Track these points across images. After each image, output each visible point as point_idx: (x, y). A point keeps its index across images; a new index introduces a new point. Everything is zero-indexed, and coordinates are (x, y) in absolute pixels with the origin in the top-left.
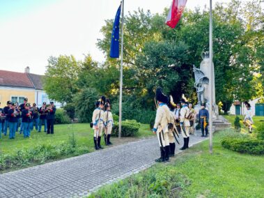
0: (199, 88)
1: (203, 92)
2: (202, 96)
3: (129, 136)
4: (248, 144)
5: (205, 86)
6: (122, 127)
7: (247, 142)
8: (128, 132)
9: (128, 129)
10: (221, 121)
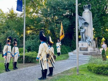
0: (81, 30)
1: (84, 32)
2: (84, 35)
3: (30, 62)
4: (103, 68)
5: (86, 28)
6: (25, 56)
7: (102, 67)
8: (30, 60)
9: (29, 58)
10: (96, 52)
